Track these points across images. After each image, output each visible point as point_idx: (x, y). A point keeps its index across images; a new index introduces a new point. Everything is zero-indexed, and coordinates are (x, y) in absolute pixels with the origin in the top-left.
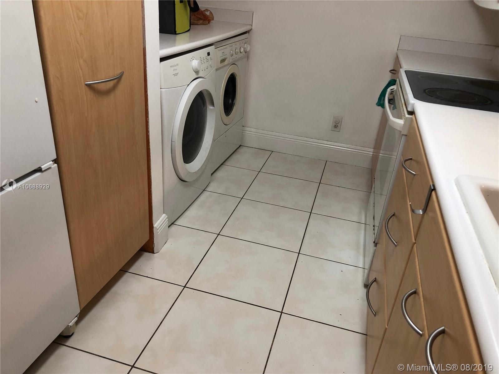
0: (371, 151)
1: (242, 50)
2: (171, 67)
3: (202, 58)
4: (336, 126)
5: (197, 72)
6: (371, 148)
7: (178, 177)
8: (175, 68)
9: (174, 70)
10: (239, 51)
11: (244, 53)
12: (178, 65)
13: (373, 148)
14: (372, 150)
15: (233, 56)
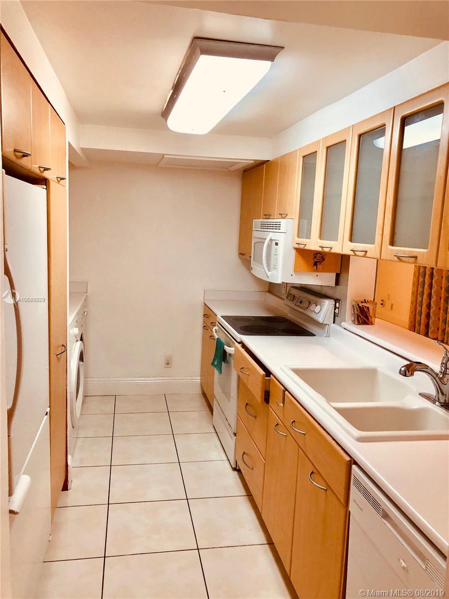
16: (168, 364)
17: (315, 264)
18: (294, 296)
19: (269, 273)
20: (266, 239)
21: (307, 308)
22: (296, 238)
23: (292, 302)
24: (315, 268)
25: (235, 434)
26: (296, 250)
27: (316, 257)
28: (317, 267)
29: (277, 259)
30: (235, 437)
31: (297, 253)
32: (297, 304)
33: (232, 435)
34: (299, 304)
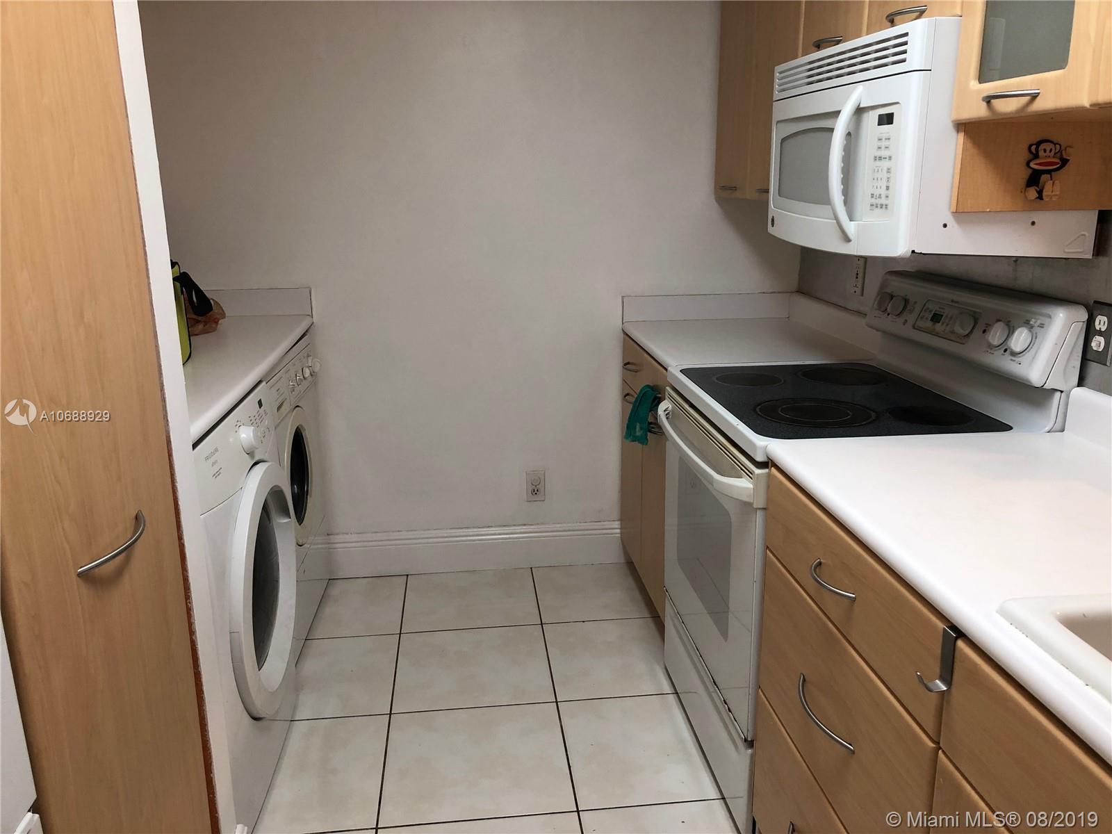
0: (617, 526)
1: (307, 373)
2: (207, 458)
3: (252, 417)
4: (536, 490)
5: (250, 454)
6: (614, 521)
7: (249, 714)
8: (212, 460)
9: (214, 464)
10: (302, 377)
11: (310, 379)
12: (216, 450)
13: (618, 520)
14: (617, 524)
15: (294, 390)
16: (535, 492)
17: (1034, 180)
18: (906, 301)
19: (851, 228)
20: (838, 112)
21: (968, 335)
22: (974, 84)
23: (901, 320)
24: (1032, 193)
25: (750, 743)
26: (966, 133)
27: (1036, 156)
28: (1040, 193)
29: (889, 171)
30: (750, 751)
31: (970, 145)
32: (921, 324)
33: (740, 744)
34: (929, 324)
